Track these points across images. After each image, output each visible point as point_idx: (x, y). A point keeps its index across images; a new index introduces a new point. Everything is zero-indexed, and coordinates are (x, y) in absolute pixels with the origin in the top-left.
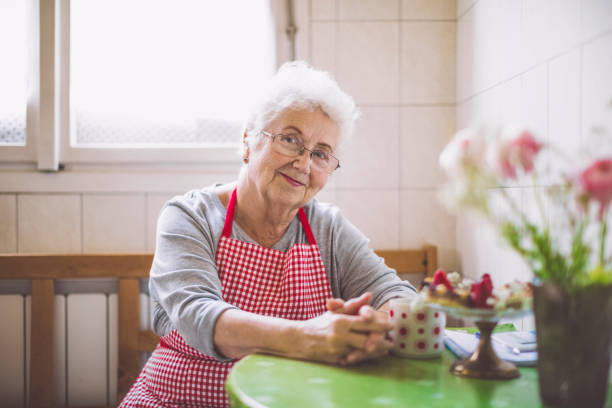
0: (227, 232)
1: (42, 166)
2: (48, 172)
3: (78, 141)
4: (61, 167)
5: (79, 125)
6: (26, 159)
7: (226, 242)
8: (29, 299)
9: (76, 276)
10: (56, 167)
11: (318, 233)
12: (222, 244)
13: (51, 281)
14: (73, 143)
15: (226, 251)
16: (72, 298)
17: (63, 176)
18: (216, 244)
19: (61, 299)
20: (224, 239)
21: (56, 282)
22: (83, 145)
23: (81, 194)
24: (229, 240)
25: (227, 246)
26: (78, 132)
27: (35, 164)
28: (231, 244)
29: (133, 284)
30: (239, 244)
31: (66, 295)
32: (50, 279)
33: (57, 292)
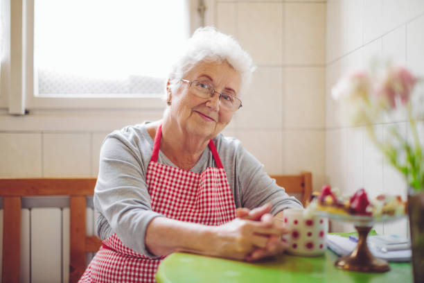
0: (155, 158)
1: (12, 111)
2: (17, 115)
3: (40, 92)
4: (27, 112)
5: (40, 80)
7: (153, 166)
8: (1, 212)
9: (37, 194)
10: (23, 112)
11: (225, 160)
12: (151, 167)
13: (19, 198)
14: (36, 94)
15: (154, 173)
16: (35, 211)
17: (27, 118)
18: (146, 167)
19: (26, 212)
20: (152, 163)
21: (22, 200)
22: (44, 95)
23: (42, 133)
24: (156, 165)
25: (155, 169)
26: (40, 86)
27: (7, 109)
28: (158, 167)
29: (80, 200)
30: (164, 167)
31: (30, 209)
32: (18, 196)
33: (24, 206)
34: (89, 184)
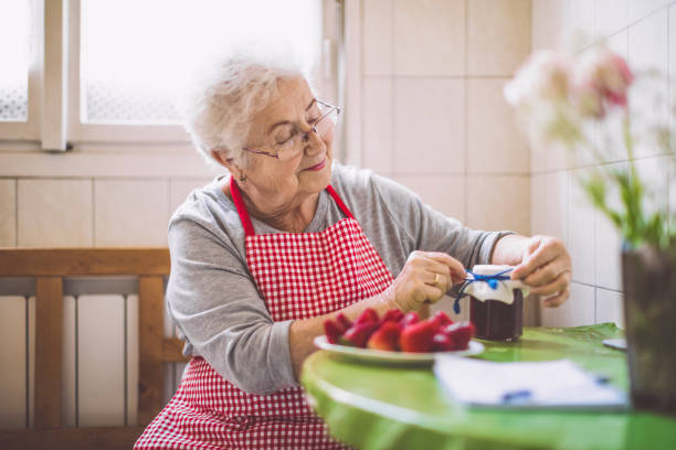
0: (249, 230)
1: (46, 146)
2: (55, 152)
3: (89, 117)
4: (70, 147)
5: (89, 98)
6: (28, 137)
7: (253, 241)
8: (32, 301)
9: (88, 272)
10: (63, 147)
12: (250, 245)
13: (59, 280)
14: (84, 119)
15: (258, 252)
16: (83, 300)
17: (70, 157)
19: (70, 301)
20: (249, 239)
21: (65, 282)
22: (92, 122)
23: (93, 179)
24: (256, 238)
25: (257, 245)
26: (89, 108)
27: (38, 143)
28: (259, 242)
29: (153, 282)
30: (268, 238)
31: (76, 297)
32: (57, 276)
33: (67, 292)
34: (160, 258)
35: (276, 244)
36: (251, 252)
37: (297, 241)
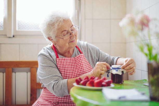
0: (57, 57)
1: (8, 36)
2: (10, 37)
3: (18, 29)
4: (13, 36)
5: (18, 24)
6: (4, 34)
8: (5, 74)
9: (18, 67)
10: (12, 36)
12: (57, 60)
13: (11, 69)
15: (59, 62)
16: (17, 73)
17: (14, 39)
19: (14, 74)
20: (57, 59)
21: (12, 69)
22: (20, 30)
23: (19, 44)
26: (18, 27)
27: (6, 35)
29: (34, 69)
30: (62, 59)
31: (15, 73)
32: (11, 68)
33: (13, 72)
34: (36, 63)
35: (64, 60)
36: (58, 62)
37: (69, 59)
